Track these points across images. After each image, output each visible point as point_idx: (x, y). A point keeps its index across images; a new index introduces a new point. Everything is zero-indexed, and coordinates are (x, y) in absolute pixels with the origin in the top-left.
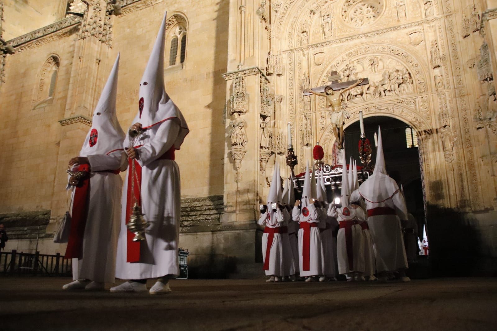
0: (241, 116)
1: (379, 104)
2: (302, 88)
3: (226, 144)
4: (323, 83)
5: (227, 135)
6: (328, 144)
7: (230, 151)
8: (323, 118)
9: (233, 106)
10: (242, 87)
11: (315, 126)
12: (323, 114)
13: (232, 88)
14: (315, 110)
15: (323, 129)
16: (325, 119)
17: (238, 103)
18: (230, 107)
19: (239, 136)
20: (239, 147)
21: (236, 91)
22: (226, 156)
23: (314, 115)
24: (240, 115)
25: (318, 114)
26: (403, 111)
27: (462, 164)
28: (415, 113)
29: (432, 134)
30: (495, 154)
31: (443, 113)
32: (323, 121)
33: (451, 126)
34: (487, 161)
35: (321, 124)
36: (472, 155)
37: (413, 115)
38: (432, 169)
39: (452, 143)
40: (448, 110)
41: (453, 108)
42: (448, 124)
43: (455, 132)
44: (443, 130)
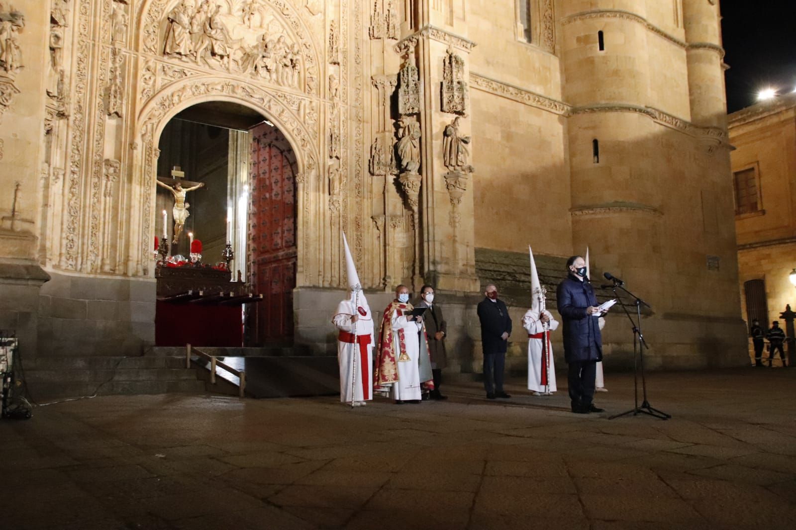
1: (249, 85)
8: (149, 73)
11: (131, 81)
12: (151, 63)
15: (149, 95)
16: (154, 74)
23: (133, 60)
25: (141, 59)
26: (283, 111)
27: (349, 219)
28: (299, 124)
29: (318, 164)
30: (394, 217)
31: (336, 136)
32: (150, 78)
33: (341, 160)
34: (380, 223)
35: (145, 83)
36: (361, 209)
37: (295, 125)
38: (311, 218)
39: (341, 185)
40: (340, 134)
41: (347, 134)
42: (339, 156)
43: (345, 171)
44: (330, 162)
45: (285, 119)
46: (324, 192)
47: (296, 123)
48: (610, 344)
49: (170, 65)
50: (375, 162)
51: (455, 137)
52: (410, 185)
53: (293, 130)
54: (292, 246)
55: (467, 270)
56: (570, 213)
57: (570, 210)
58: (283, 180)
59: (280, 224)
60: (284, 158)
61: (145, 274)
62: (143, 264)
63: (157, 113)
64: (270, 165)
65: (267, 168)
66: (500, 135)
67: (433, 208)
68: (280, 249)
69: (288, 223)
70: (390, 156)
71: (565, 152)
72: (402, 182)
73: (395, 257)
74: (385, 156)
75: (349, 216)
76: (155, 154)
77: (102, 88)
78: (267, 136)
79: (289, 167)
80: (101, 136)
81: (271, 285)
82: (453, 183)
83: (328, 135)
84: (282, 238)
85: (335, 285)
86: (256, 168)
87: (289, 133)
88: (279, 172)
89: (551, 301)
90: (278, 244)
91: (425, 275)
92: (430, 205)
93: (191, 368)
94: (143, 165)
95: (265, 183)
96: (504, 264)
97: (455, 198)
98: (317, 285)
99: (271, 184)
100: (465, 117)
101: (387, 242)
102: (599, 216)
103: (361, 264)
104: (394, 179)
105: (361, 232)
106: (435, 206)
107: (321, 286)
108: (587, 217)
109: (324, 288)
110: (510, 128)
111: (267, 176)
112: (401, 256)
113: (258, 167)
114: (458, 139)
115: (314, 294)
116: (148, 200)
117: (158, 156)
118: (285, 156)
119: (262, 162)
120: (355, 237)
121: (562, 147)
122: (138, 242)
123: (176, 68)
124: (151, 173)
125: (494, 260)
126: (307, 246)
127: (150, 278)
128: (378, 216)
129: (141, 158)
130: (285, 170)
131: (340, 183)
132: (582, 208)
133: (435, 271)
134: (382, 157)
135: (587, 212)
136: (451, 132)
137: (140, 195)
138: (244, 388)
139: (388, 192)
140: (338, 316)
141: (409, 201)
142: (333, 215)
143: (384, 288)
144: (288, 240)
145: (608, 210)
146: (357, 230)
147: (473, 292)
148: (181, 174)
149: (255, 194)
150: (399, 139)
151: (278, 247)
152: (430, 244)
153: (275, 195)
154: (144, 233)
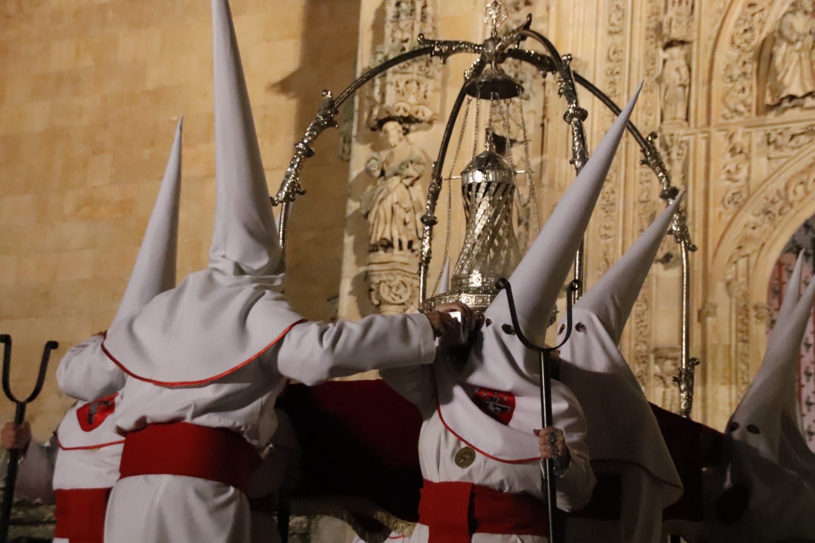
0: (411, 136)
2: (659, 28)
3: (349, 240)
4: (752, 11)
5: (353, 206)
6: (753, 259)
7: (362, 269)
8: (739, 158)
9: (383, 94)
10: (424, 18)
11: (701, 186)
12: (738, 139)
13: (384, 22)
14: (709, 123)
15: (738, 202)
16: (748, 158)
17: (402, 85)
18: (371, 98)
19: (400, 212)
20: (398, 256)
21: (399, 35)
22: (346, 286)
23: (702, 144)
24: (406, 132)
25: (719, 138)
32: (737, 169)
35: (729, 179)
49: (780, 128)
63: (755, 233)
77: (644, 217)
80: (647, 305)
94: (734, 343)
123: (796, 128)
124: (747, 355)
129: (727, 330)
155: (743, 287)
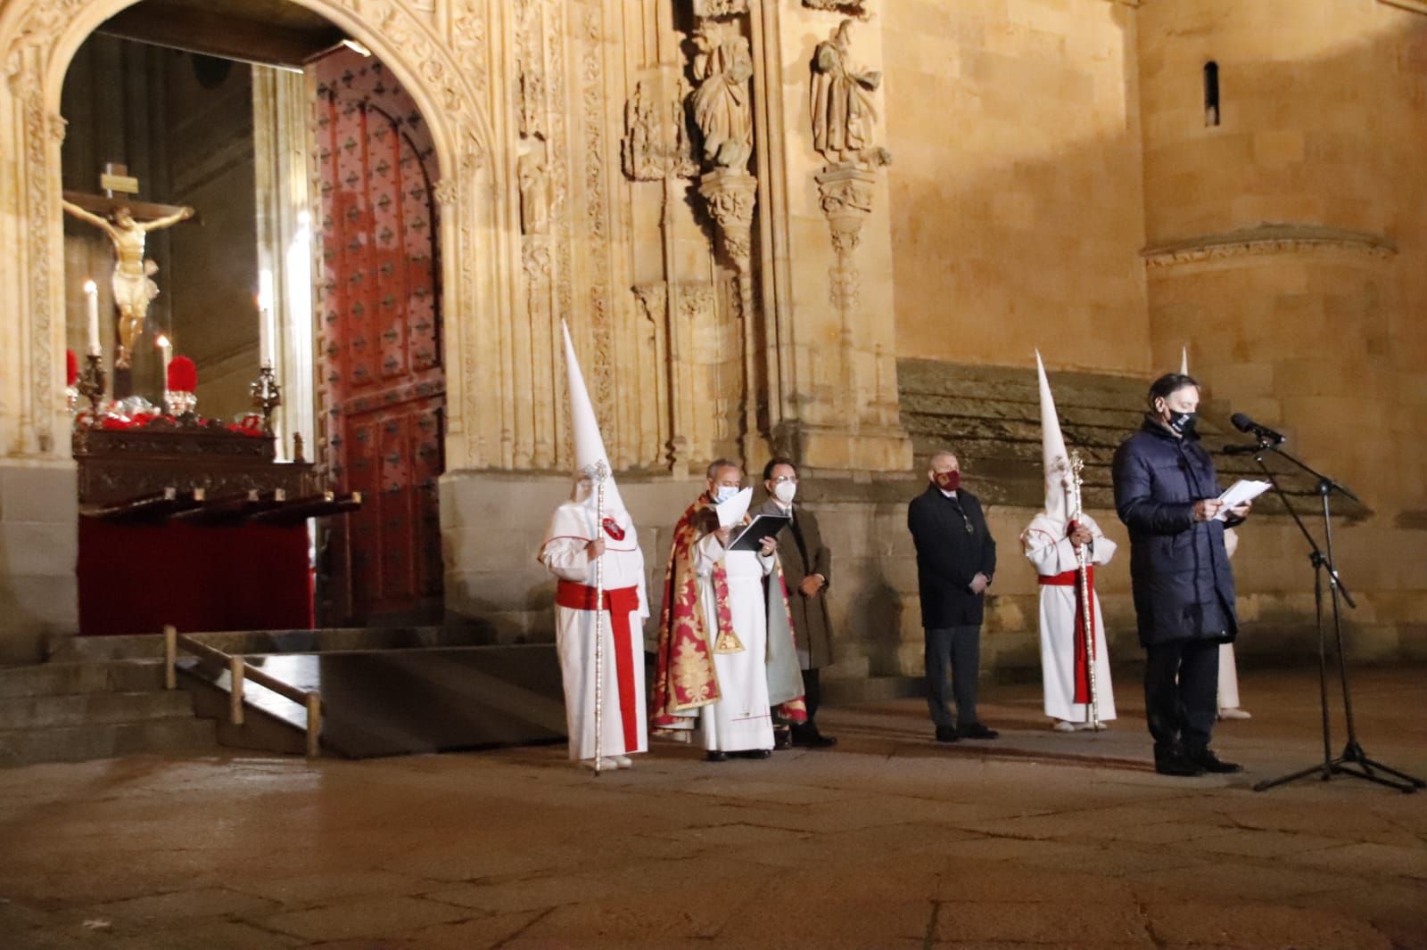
6: (44, 53)
26: (392, 16)
27: (575, 295)
28: (435, 46)
29: (491, 153)
30: (688, 286)
31: (533, 80)
33: (550, 142)
34: (655, 303)
36: (603, 269)
37: (426, 51)
38: (479, 292)
39: (553, 207)
40: (543, 74)
41: (563, 72)
42: (543, 132)
43: (560, 170)
44: (521, 149)
45: (398, 37)
46: (508, 227)
47: (427, 46)
48: (1254, 596)
50: (638, 146)
51: (840, 75)
52: (729, 204)
53: (421, 66)
54: (432, 367)
55: (878, 418)
56: (1143, 260)
57: (1144, 251)
58: (401, 198)
59: (400, 311)
60: (401, 138)
61: (43, 449)
62: (37, 424)
63: (46, 17)
64: (364, 159)
65: (358, 167)
66: (957, 63)
67: (788, 260)
68: (403, 375)
69: (420, 308)
70: (675, 130)
71: (1128, 102)
72: (706, 195)
73: (696, 388)
74: (663, 128)
75: (574, 287)
76: (53, 131)
78: (354, 83)
79: (415, 164)
81: (381, 467)
82: (837, 193)
83: (512, 77)
84: (404, 347)
85: (544, 464)
86: (329, 167)
87: (412, 73)
88: (391, 175)
89: (1097, 489)
90: (394, 364)
91: (771, 431)
92: (780, 251)
93: (178, 688)
94: (21, 160)
95: (354, 207)
96: (973, 399)
97: (843, 233)
98: (499, 465)
99: (370, 208)
100: (866, 20)
101: (674, 352)
102: (1219, 266)
103: (610, 409)
104: (688, 190)
105: (607, 325)
106: (792, 256)
107: (509, 466)
108: (1189, 269)
109: (518, 473)
110: (983, 44)
111: (359, 187)
112: (711, 386)
113: (335, 166)
114: (848, 79)
115: (493, 487)
116: (43, 254)
117: (63, 138)
118: (405, 135)
119: (344, 152)
120: (592, 341)
121: (1121, 87)
122: (21, 365)
124: (43, 182)
125: (946, 389)
126: (470, 365)
127: (60, 458)
128: (650, 285)
129: (11, 142)
130: (405, 171)
131: (549, 203)
132: (1173, 247)
133: (796, 421)
134: (655, 131)
135: (1187, 255)
136: (829, 60)
137: (19, 241)
138: (318, 732)
139: (672, 222)
140: (554, 542)
141: (727, 242)
142: (534, 286)
143: (670, 468)
144: (421, 353)
145: (1244, 249)
146: (597, 321)
147: (896, 471)
148: (130, 184)
149: (331, 234)
150: (696, 84)
151: (396, 371)
152: (783, 351)
153: (383, 237)
154: (35, 343)
155: (33, 87)
